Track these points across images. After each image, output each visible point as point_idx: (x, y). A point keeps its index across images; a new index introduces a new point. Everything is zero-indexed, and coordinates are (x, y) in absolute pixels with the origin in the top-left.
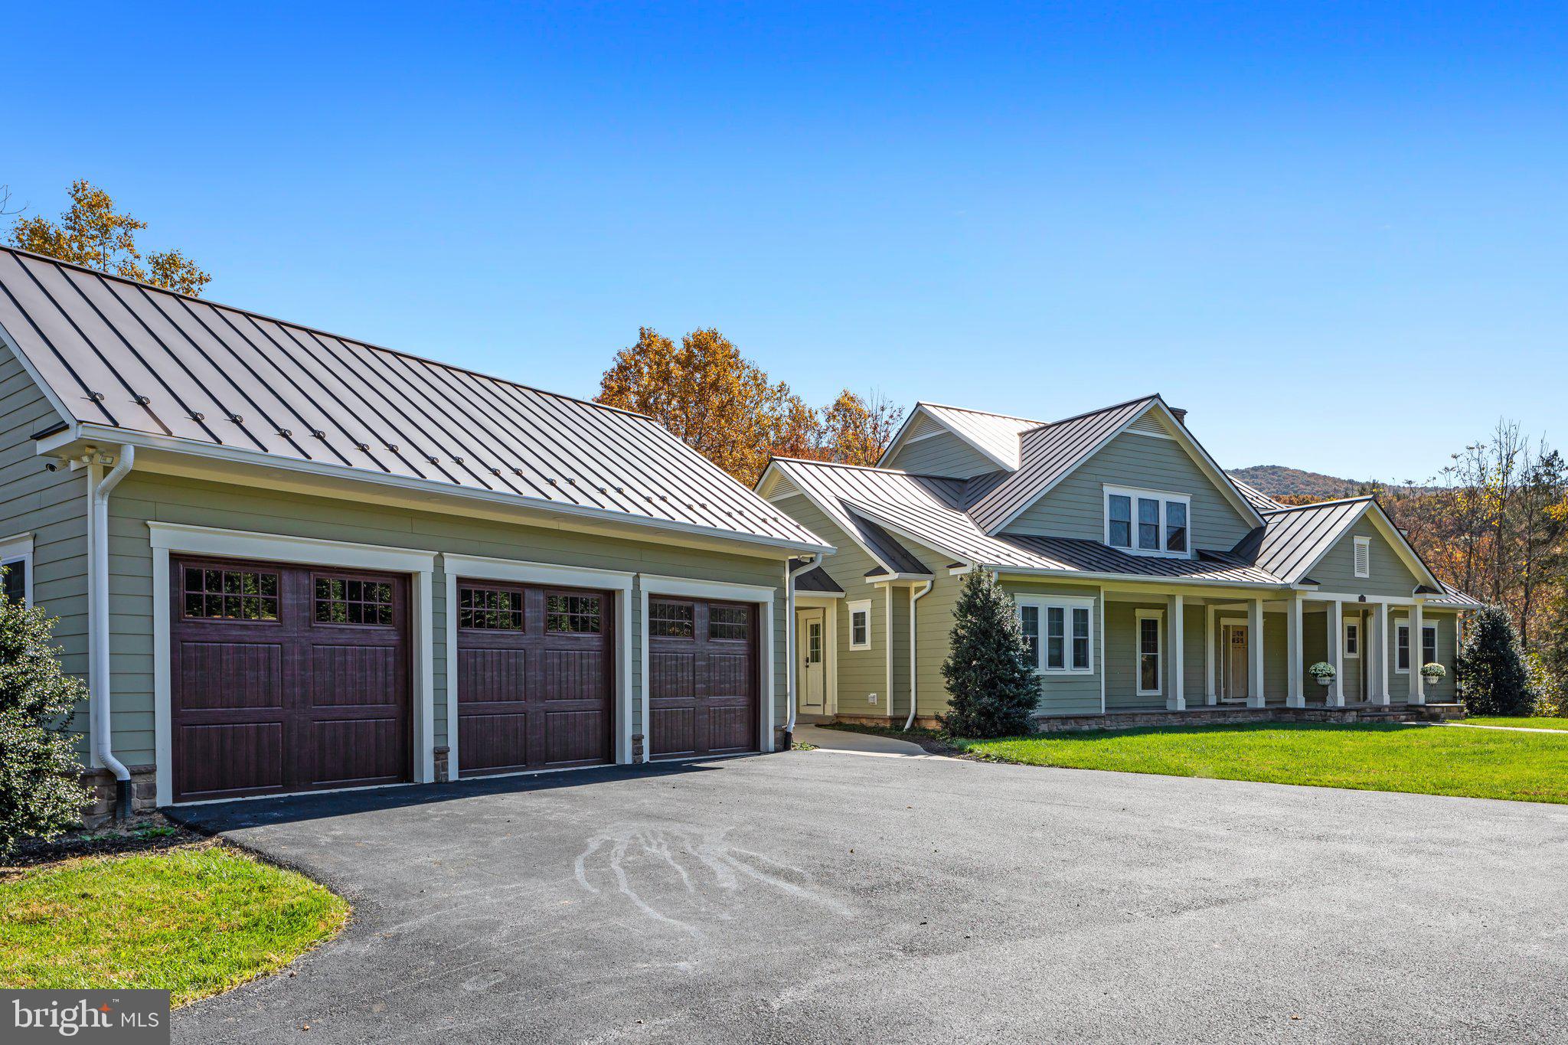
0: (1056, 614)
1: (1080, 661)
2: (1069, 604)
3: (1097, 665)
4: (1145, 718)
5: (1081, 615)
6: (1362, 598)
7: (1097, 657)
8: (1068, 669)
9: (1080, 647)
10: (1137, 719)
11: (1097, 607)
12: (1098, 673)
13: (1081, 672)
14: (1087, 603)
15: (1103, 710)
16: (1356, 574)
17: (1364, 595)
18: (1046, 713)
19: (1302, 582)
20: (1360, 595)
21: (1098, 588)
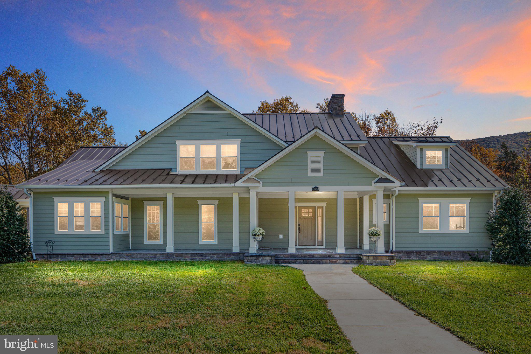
3: (107, 230)
6: (316, 189)
7: (107, 226)
8: (88, 232)
12: (107, 233)
13: (96, 233)
15: (111, 251)
16: (310, 174)
17: (318, 187)
18: (72, 252)
19: (244, 182)
20: (313, 187)
21: (108, 192)
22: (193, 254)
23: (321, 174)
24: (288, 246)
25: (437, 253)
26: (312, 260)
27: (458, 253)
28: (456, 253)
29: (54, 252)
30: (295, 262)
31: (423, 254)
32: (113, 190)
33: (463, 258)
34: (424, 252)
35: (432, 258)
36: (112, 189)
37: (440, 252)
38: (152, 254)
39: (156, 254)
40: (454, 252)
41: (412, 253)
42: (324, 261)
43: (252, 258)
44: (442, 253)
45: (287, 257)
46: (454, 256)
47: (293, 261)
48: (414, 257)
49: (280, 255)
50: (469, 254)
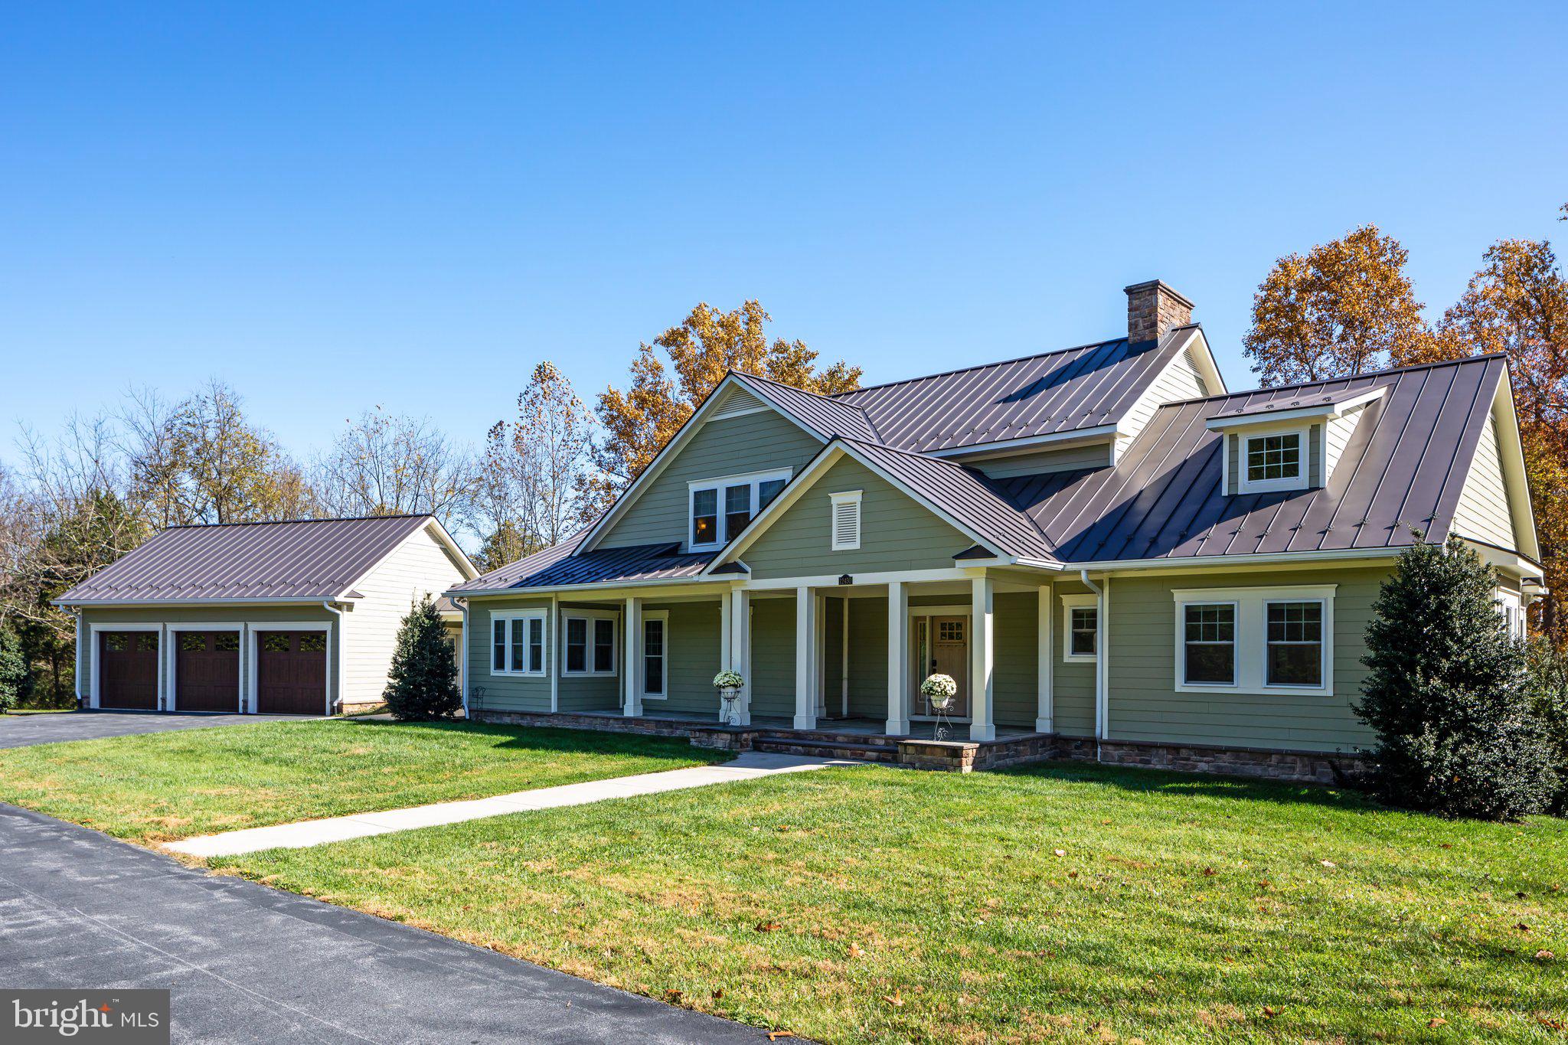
0: (517, 625)
1: (536, 665)
2: (526, 615)
3: (549, 669)
4: (588, 720)
5: (536, 624)
6: (846, 579)
7: (549, 661)
8: (526, 672)
9: (536, 652)
10: (581, 721)
11: (549, 617)
12: (549, 676)
13: (536, 674)
14: (541, 613)
15: (554, 709)
16: (836, 547)
17: (850, 575)
18: (508, 708)
19: (716, 571)
20: (841, 576)
21: (550, 599)
22: (659, 721)
23: (857, 545)
24: (795, 713)
25: (1228, 754)
26: (817, 747)
27: (1294, 757)
28: (1289, 759)
29: (485, 707)
30: (788, 750)
31: (1184, 753)
32: (559, 595)
33: (1313, 773)
34: (1186, 747)
35: (1212, 769)
36: (556, 592)
37: (1236, 751)
38: (603, 718)
39: (609, 719)
40: (1278, 752)
41: (1154, 751)
42: (839, 751)
43: (702, 734)
44: (1242, 754)
45: (787, 738)
46: (1282, 768)
47: (784, 747)
48: (1160, 762)
49: (776, 732)
50: (1331, 762)
